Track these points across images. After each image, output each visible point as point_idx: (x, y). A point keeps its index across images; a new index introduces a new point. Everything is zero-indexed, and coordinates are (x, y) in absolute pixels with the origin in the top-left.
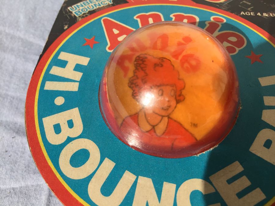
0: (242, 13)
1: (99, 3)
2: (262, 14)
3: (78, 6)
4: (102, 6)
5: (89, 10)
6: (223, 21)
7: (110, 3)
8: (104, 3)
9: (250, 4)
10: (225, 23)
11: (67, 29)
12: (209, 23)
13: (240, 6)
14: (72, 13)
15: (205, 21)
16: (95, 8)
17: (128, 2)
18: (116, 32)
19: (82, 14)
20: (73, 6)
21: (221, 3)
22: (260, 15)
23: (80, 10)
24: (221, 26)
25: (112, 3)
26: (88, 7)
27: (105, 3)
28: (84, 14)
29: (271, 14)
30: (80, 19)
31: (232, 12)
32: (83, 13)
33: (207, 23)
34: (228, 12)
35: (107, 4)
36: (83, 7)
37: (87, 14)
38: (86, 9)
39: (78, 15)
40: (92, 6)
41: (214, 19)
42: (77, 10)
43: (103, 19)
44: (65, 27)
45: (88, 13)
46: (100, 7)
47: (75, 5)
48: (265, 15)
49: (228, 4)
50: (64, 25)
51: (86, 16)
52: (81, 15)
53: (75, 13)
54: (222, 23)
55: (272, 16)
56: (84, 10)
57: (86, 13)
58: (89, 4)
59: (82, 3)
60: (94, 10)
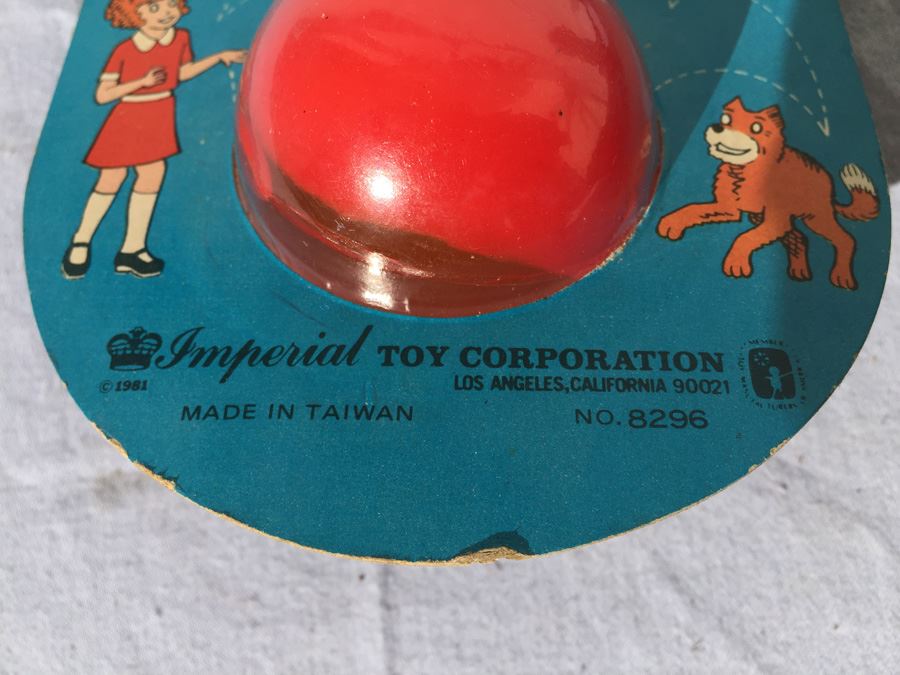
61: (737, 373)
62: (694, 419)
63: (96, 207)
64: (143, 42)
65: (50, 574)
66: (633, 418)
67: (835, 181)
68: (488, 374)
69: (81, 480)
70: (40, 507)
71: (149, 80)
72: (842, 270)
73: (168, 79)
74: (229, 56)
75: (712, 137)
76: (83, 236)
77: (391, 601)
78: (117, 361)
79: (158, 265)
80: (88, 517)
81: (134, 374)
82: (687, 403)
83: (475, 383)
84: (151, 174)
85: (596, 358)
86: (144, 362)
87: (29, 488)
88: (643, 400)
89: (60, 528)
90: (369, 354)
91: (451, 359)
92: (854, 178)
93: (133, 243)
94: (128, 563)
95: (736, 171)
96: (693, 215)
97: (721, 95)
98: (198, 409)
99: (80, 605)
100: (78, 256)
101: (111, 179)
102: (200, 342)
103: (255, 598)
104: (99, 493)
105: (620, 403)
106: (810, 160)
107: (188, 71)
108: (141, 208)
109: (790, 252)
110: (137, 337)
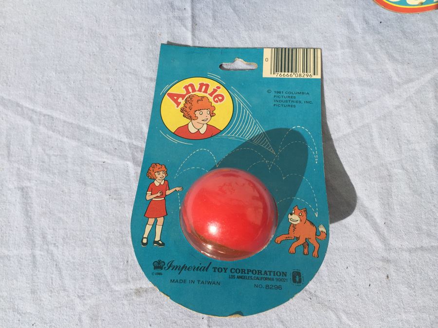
61: (289, 277)
62: (279, 288)
63: (148, 228)
64: (157, 183)
65: (122, 314)
66: (266, 287)
67: (317, 229)
68: (236, 275)
69: (131, 289)
70: (120, 296)
71: (159, 194)
72: (316, 253)
73: (163, 194)
74: (178, 189)
75: (290, 216)
76: (146, 235)
77: (210, 325)
78: (155, 268)
79: (163, 244)
80: (133, 299)
81: (159, 271)
82: (278, 283)
83: (233, 277)
84: (161, 220)
85: (260, 272)
86: (161, 268)
87: (117, 291)
88: (269, 283)
89: (125, 302)
90: (211, 269)
91: (229, 271)
92: (322, 229)
93: (157, 238)
94: (143, 312)
95: (294, 226)
96: (283, 237)
97: (293, 205)
98: (174, 280)
99: (130, 323)
100: (145, 241)
101: (151, 221)
102: (174, 264)
103: (175, 323)
104: (136, 293)
105: (264, 283)
106: (312, 223)
107: (168, 192)
108: (159, 229)
109: (304, 247)
110: (159, 262)
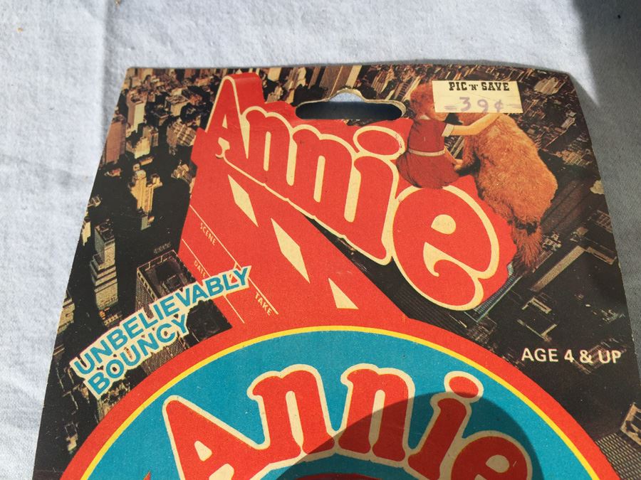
0: (527, 354)
1: (150, 335)
2: (577, 356)
3: (95, 351)
4: (161, 345)
5: (127, 368)
6: (477, 390)
7: (182, 335)
8: (166, 333)
9: (548, 310)
10: (482, 399)
11: (76, 450)
12: (441, 403)
13: (521, 322)
14: (84, 386)
15: (430, 396)
16: (143, 358)
17: (229, 327)
18: (204, 452)
19: (110, 385)
20: (82, 355)
21: (471, 312)
22: (571, 359)
23: (102, 368)
24: (469, 411)
25: (187, 333)
26: (123, 355)
27: (170, 331)
28: (116, 385)
29: (600, 352)
30: (107, 409)
31: (499, 353)
32: (112, 380)
33: (434, 402)
34: (489, 354)
35: (173, 335)
36: (111, 358)
37: (122, 386)
38: (118, 362)
39: (99, 391)
40: (133, 347)
41: (452, 383)
42: (95, 371)
43: (167, 402)
44: (69, 442)
45: (124, 382)
46: (156, 351)
47: (88, 351)
48: (585, 357)
49: (490, 314)
50: (67, 436)
51: (122, 393)
52: (106, 391)
53: (91, 381)
54: (473, 400)
55: (603, 362)
56: (115, 369)
57: (120, 382)
58: (125, 339)
59: (104, 337)
60: (139, 367)
